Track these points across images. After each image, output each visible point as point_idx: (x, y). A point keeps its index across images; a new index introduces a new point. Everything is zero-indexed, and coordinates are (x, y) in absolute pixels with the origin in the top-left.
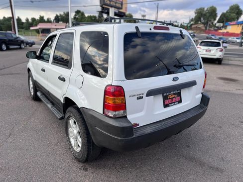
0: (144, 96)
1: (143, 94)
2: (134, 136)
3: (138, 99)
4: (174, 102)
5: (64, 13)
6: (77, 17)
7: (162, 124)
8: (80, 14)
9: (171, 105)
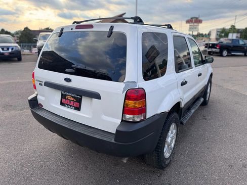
0: (43, 84)
1: (42, 82)
3: (40, 84)
9: (67, 106)
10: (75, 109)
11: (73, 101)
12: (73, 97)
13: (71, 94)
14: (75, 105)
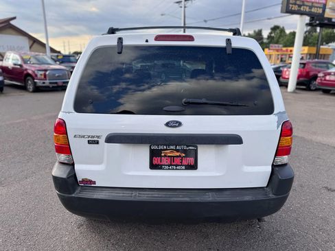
0: (102, 141)
1: (98, 137)
2: (73, 195)
3: (89, 142)
4: (176, 166)
5: (255, 32)
6: (273, 35)
7: (134, 193)
8: (278, 31)
9: (167, 167)
10: (186, 169)
11: (180, 156)
12: (178, 151)
13: (172, 147)
14: (185, 163)
